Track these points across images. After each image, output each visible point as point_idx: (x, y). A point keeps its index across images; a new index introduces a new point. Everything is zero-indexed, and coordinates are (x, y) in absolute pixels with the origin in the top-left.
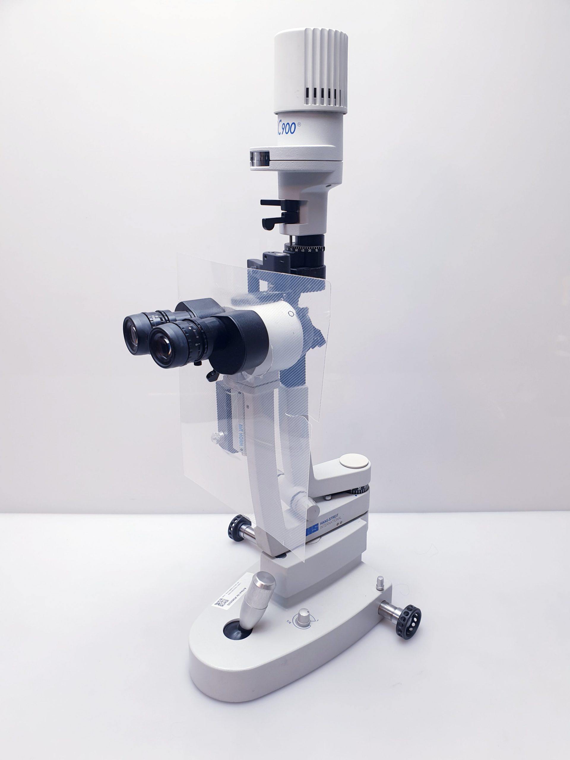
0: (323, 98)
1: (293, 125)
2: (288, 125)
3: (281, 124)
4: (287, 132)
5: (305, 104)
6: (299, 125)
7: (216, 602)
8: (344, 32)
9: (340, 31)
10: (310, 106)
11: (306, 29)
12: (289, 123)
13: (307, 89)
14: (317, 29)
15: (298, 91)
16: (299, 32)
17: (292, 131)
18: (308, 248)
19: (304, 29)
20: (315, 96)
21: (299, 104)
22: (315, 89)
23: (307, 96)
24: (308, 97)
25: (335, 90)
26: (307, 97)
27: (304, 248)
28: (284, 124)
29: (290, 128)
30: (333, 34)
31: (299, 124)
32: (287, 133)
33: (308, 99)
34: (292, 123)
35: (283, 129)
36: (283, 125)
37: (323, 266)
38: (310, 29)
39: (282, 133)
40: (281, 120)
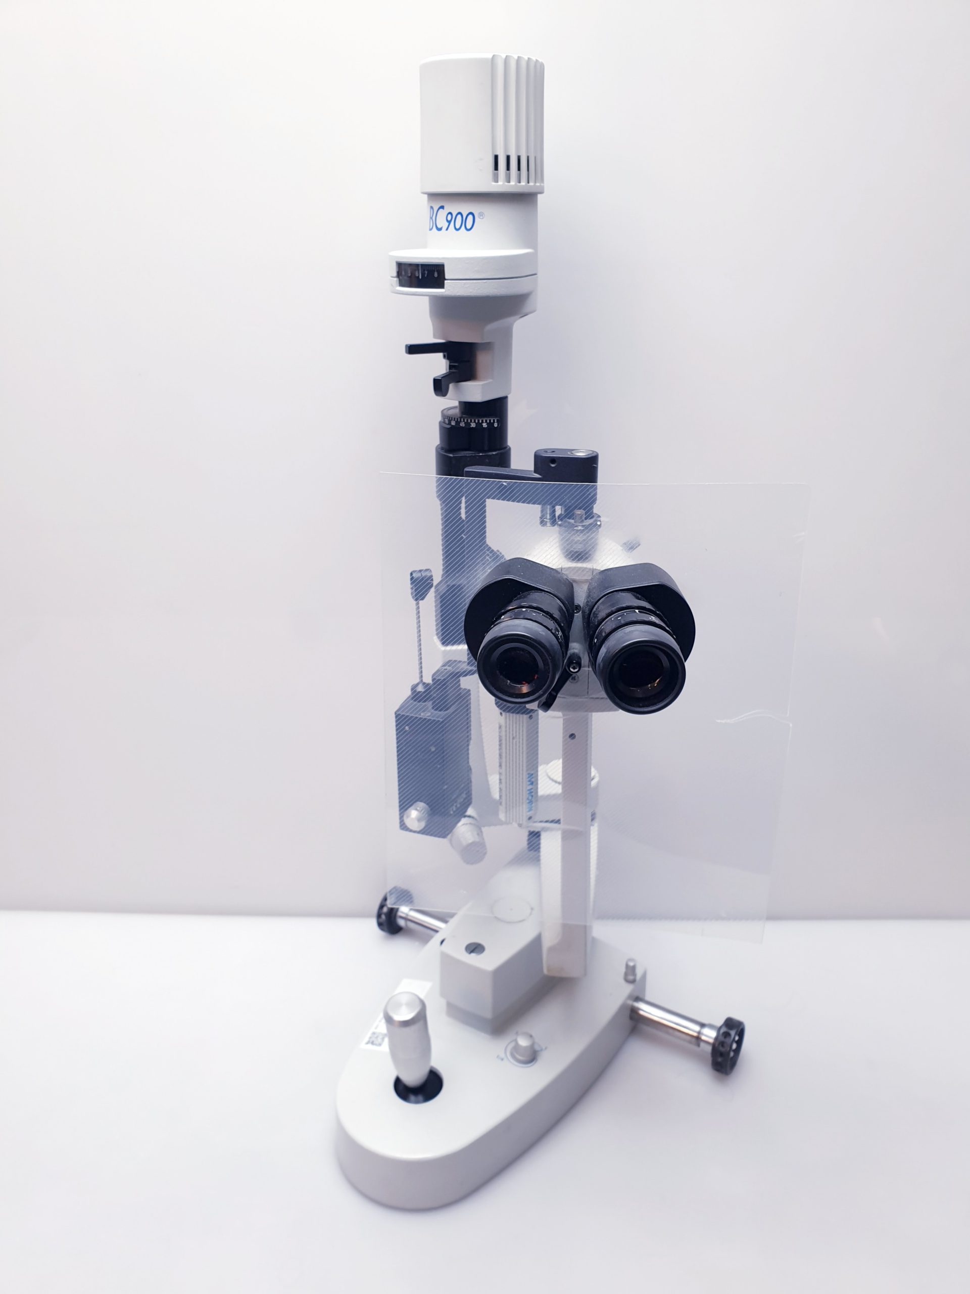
0: (519, 172)
1: (471, 217)
2: (458, 216)
3: (442, 214)
4: (458, 227)
5: (493, 182)
6: (481, 217)
7: (366, 1039)
10: (501, 186)
11: (494, 56)
12: (461, 212)
13: (496, 157)
14: (510, 56)
15: (482, 159)
16: (482, 61)
17: (469, 227)
18: (482, 421)
19: (490, 56)
20: (508, 168)
21: (484, 182)
22: (508, 158)
23: (496, 168)
24: (498, 170)
26: (495, 170)
27: (486, 421)
29: (464, 222)
31: (481, 214)
32: (458, 230)
33: (498, 173)
34: (467, 213)
35: (449, 222)
36: (450, 216)
37: (506, 448)
38: (500, 56)
39: (447, 229)
40: (442, 207)
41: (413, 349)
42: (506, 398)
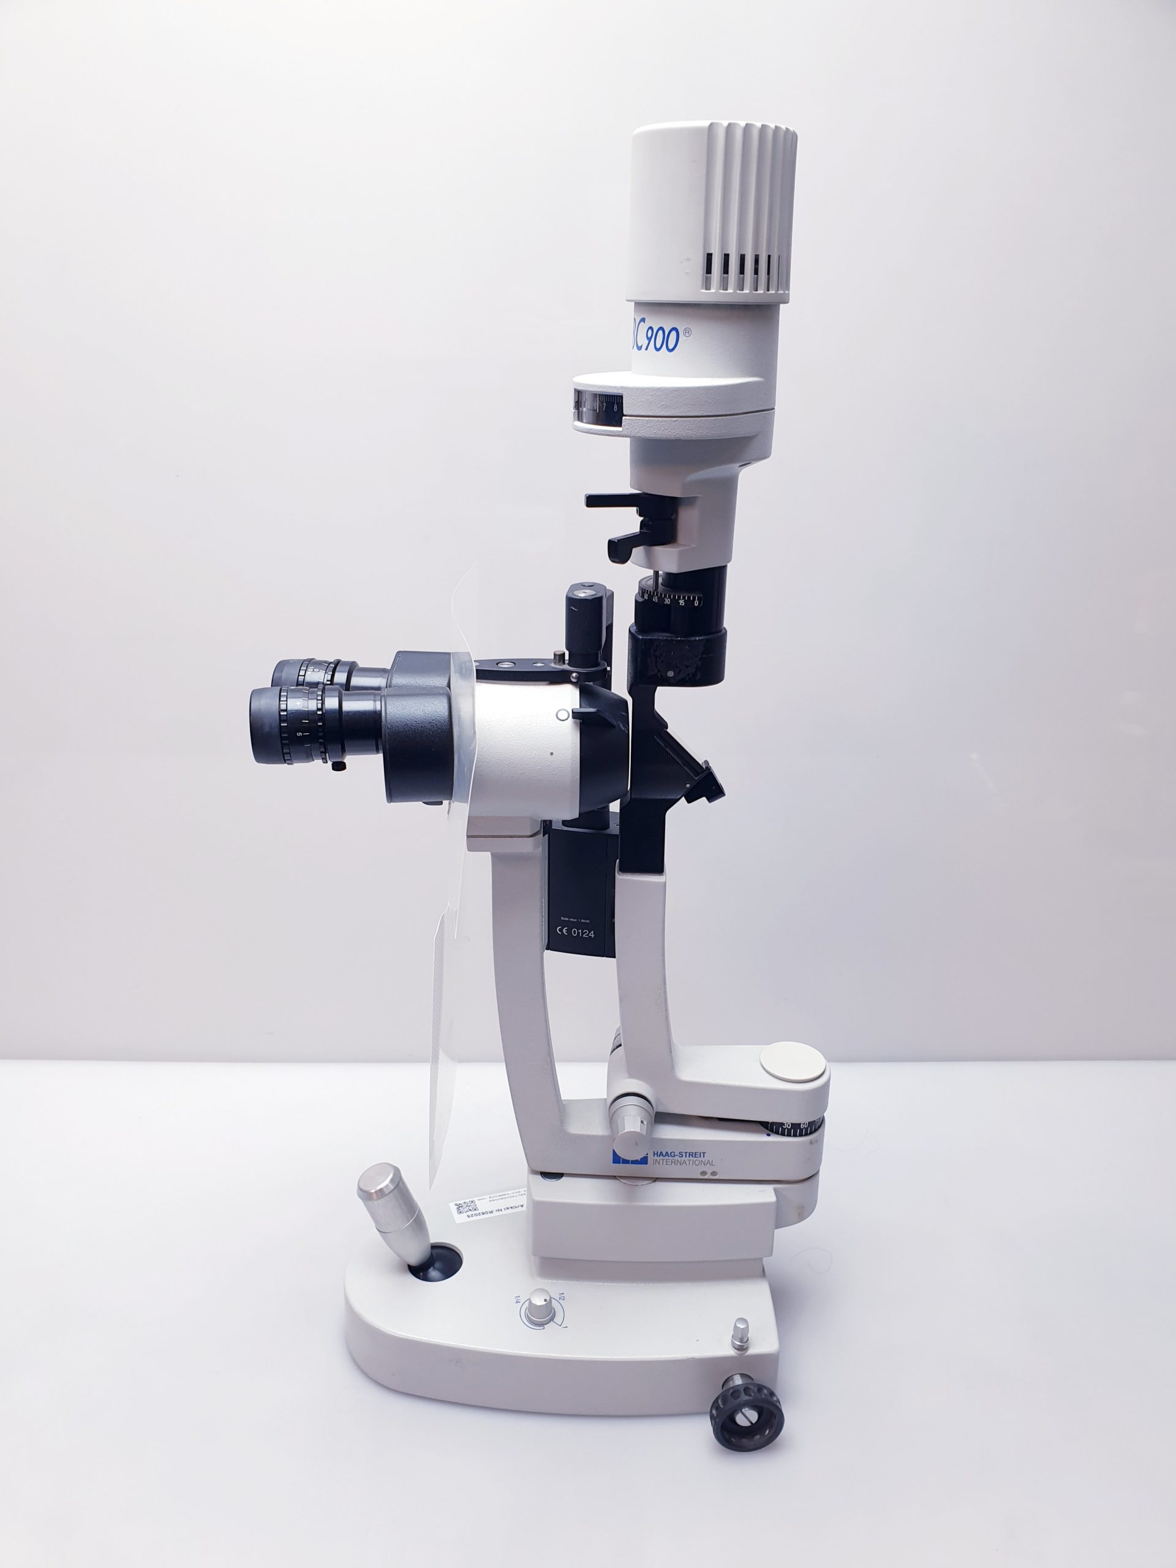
0: (742, 276)
1: (674, 333)
2: (661, 332)
4: (658, 346)
5: (702, 289)
6: (687, 335)
8: (791, 129)
9: (783, 127)
10: (714, 294)
11: (711, 124)
13: (709, 257)
14: (735, 124)
15: (688, 259)
16: (697, 131)
19: (706, 124)
20: (726, 270)
21: (690, 289)
22: (726, 257)
23: (709, 270)
24: (710, 273)
25: (769, 256)
26: (707, 273)
27: (684, 598)
28: (651, 328)
29: (666, 339)
30: (770, 134)
31: (687, 331)
32: (658, 350)
33: (710, 277)
35: (649, 339)
36: (650, 331)
37: (721, 631)
38: (721, 124)
39: (647, 349)
40: (643, 320)
41: (594, 501)
42: (725, 567)
